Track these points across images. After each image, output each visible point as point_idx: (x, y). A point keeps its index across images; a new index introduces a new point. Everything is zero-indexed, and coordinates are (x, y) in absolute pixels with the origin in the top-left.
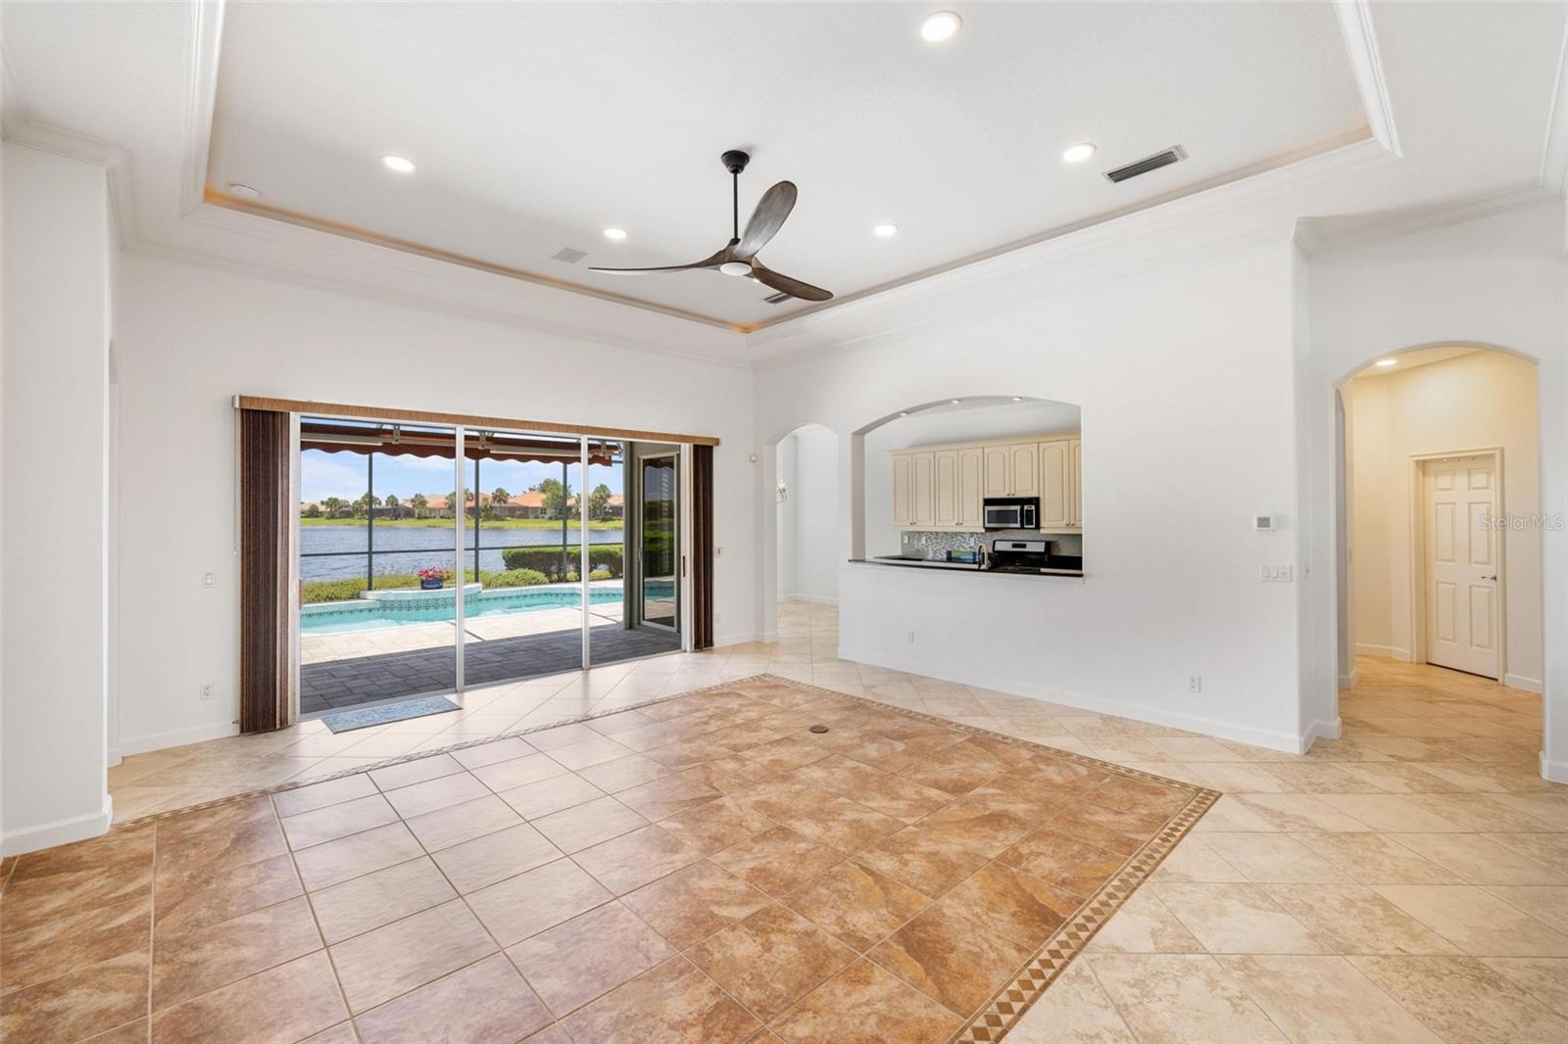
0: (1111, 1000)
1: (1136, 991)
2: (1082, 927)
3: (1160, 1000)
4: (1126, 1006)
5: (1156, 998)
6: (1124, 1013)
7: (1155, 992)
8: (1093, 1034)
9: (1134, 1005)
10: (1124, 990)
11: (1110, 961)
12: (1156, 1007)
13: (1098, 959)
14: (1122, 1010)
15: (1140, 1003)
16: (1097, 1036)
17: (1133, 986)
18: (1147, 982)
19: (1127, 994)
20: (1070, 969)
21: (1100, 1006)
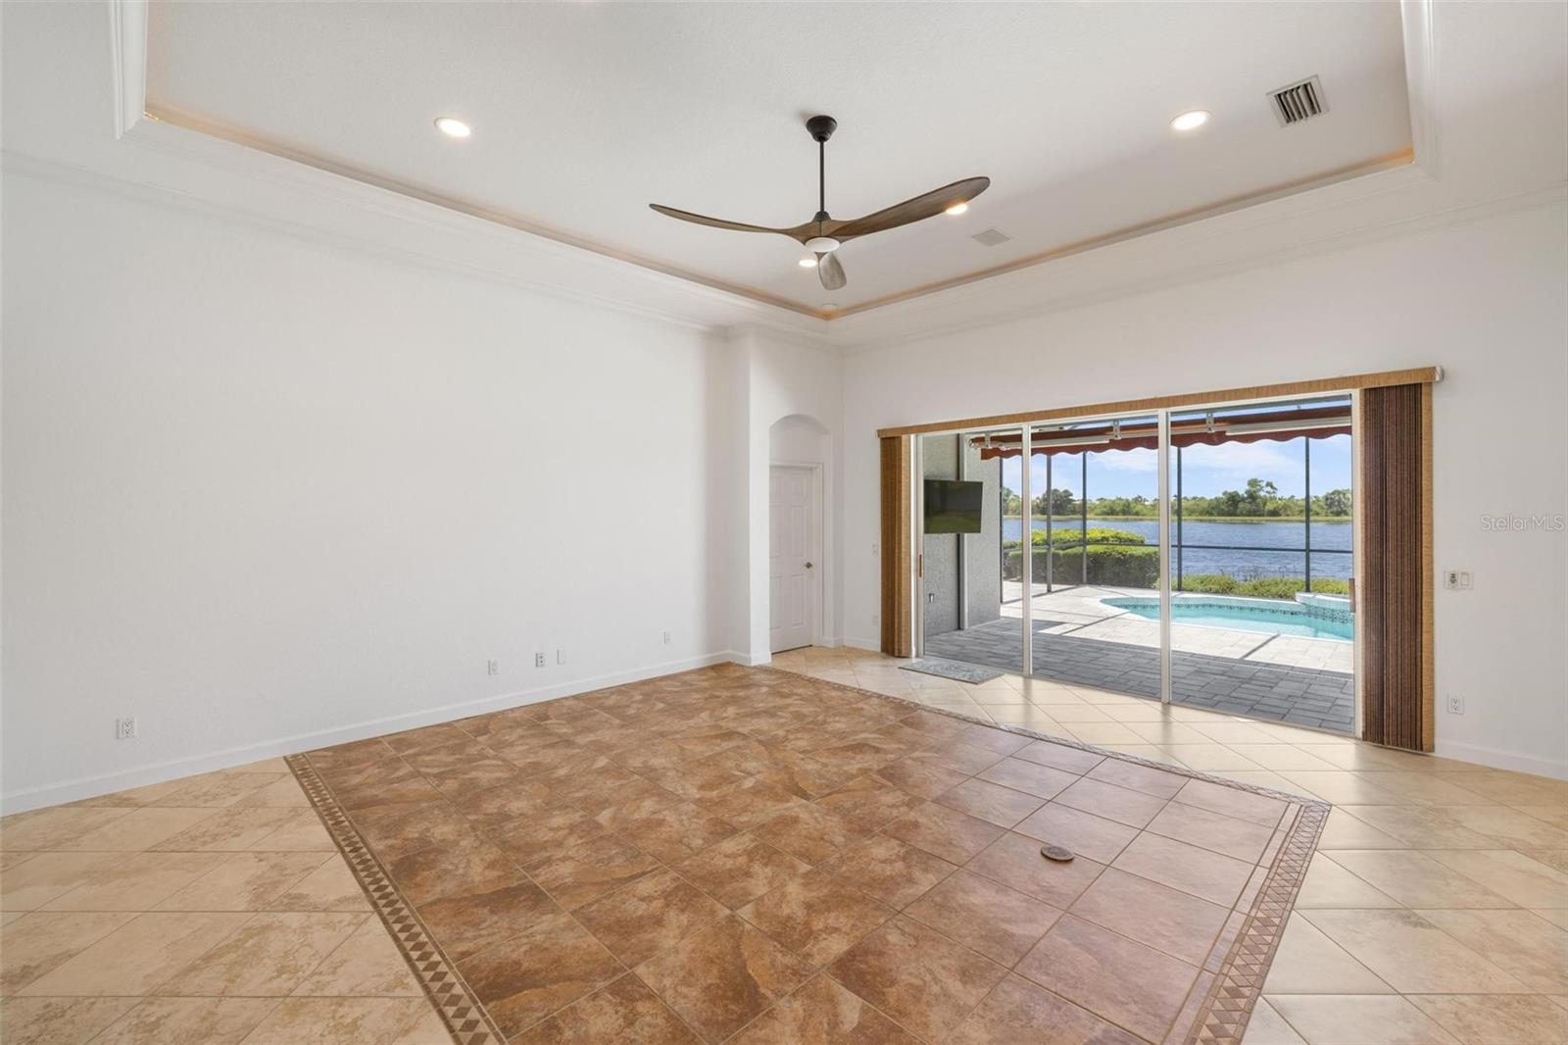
0: (355, 997)
1: (348, 1020)
2: (462, 1013)
3: (321, 1035)
4: (341, 1005)
5: (326, 1033)
6: (335, 1000)
7: (333, 1037)
8: (338, 970)
9: (335, 1011)
10: (358, 1011)
11: (397, 1017)
12: (318, 1029)
13: (408, 1008)
14: (340, 999)
15: (333, 1017)
16: (334, 973)
17: (355, 1021)
18: (348, 1036)
19: (350, 1012)
20: (412, 981)
21: (357, 986)
